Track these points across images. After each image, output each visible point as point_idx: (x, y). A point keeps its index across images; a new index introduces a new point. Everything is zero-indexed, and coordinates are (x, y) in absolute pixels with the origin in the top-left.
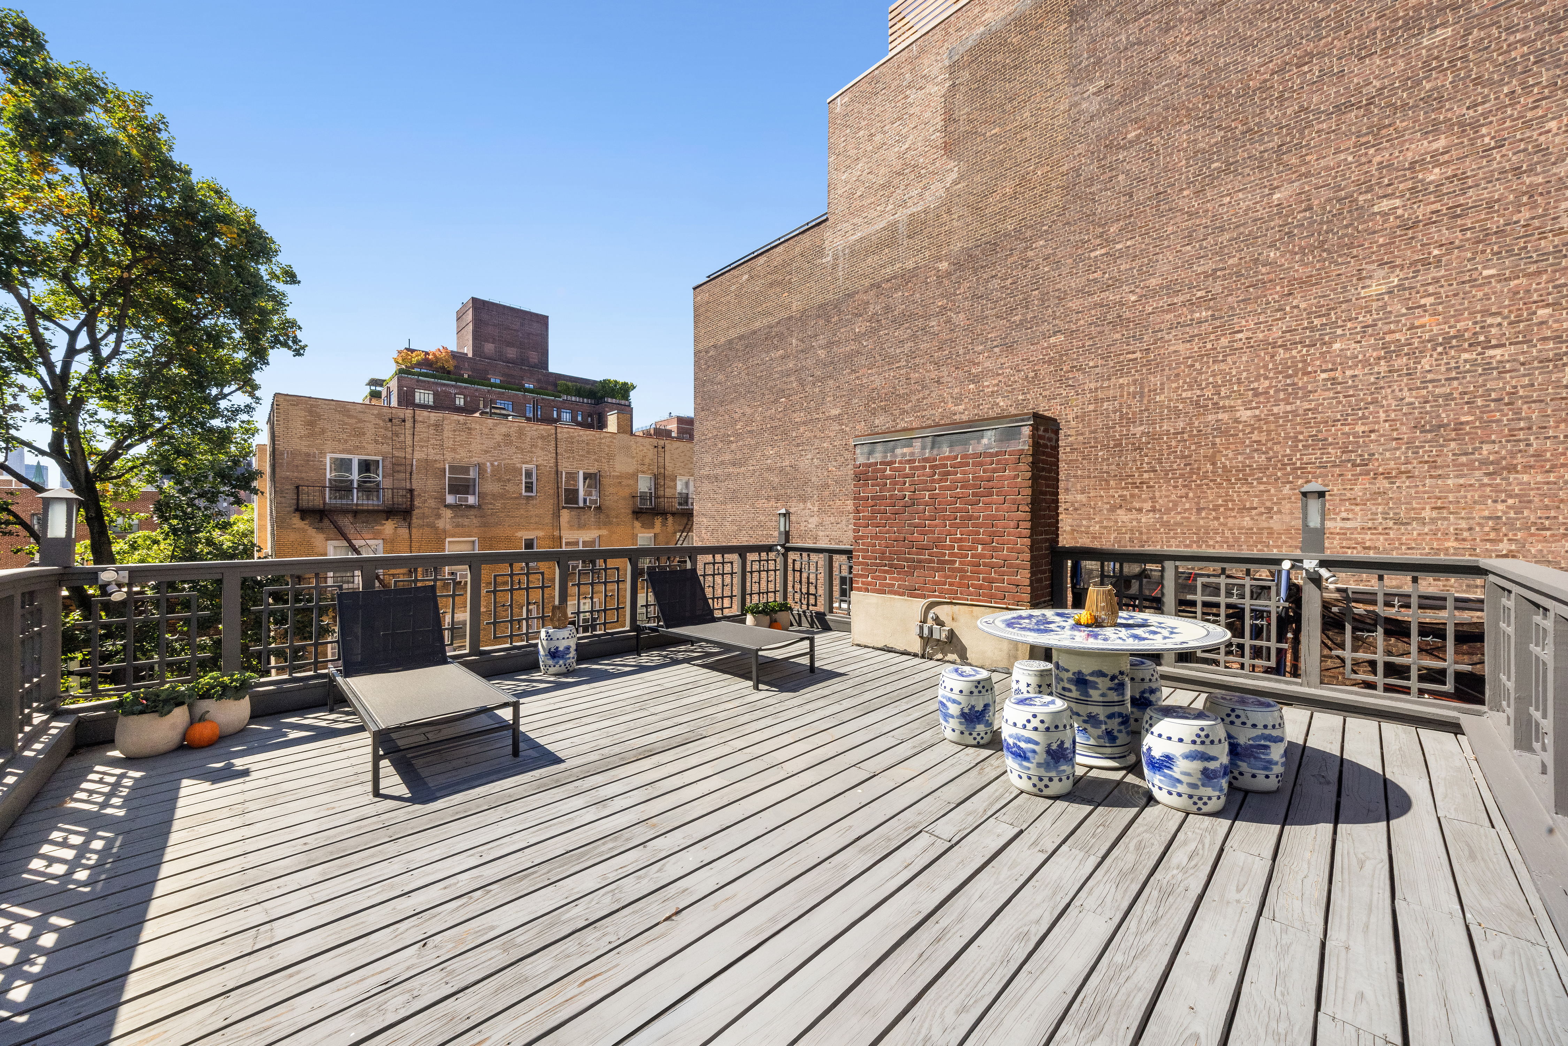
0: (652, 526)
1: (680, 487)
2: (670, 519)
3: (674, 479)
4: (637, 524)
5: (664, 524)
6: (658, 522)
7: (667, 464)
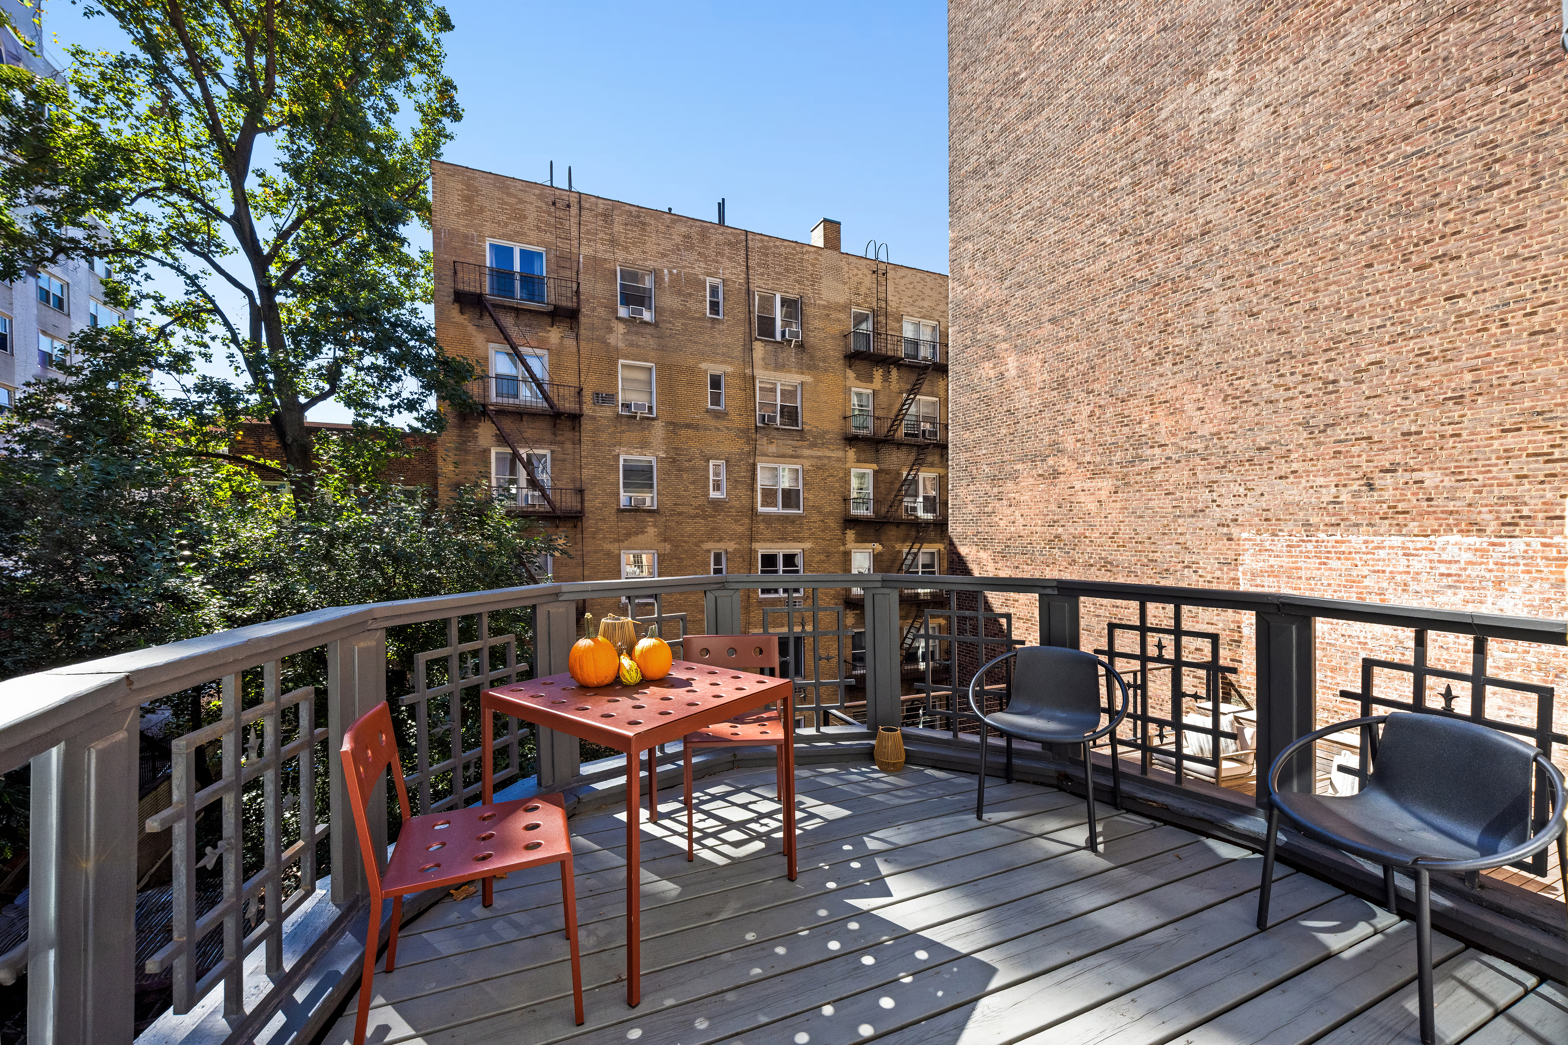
0: (870, 379)
1: (908, 331)
2: (894, 373)
3: (900, 319)
4: (851, 374)
5: (886, 378)
6: (878, 374)
7: (890, 298)
